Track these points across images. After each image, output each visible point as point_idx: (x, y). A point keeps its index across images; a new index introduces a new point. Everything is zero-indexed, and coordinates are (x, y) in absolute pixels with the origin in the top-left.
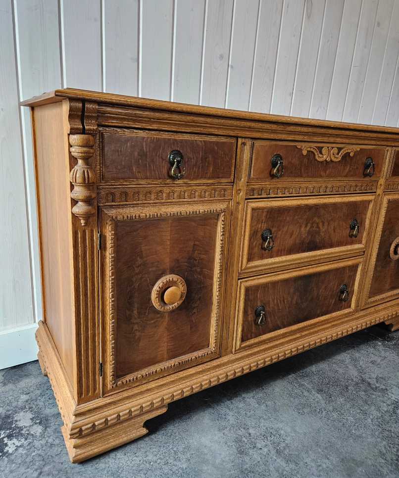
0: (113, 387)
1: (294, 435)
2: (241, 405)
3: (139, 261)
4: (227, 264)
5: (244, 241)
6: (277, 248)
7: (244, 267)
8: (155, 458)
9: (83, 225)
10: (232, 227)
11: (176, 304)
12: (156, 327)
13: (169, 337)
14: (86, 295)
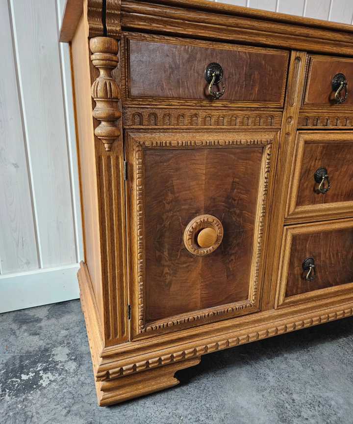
0: (141, 332)
1: (348, 408)
2: (283, 366)
3: (170, 197)
4: (271, 206)
5: (292, 181)
6: (333, 192)
7: (291, 211)
8: (185, 413)
9: (107, 149)
10: (279, 163)
11: (211, 248)
12: (188, 272)
13: (202, 284)
14: (112, 229)
